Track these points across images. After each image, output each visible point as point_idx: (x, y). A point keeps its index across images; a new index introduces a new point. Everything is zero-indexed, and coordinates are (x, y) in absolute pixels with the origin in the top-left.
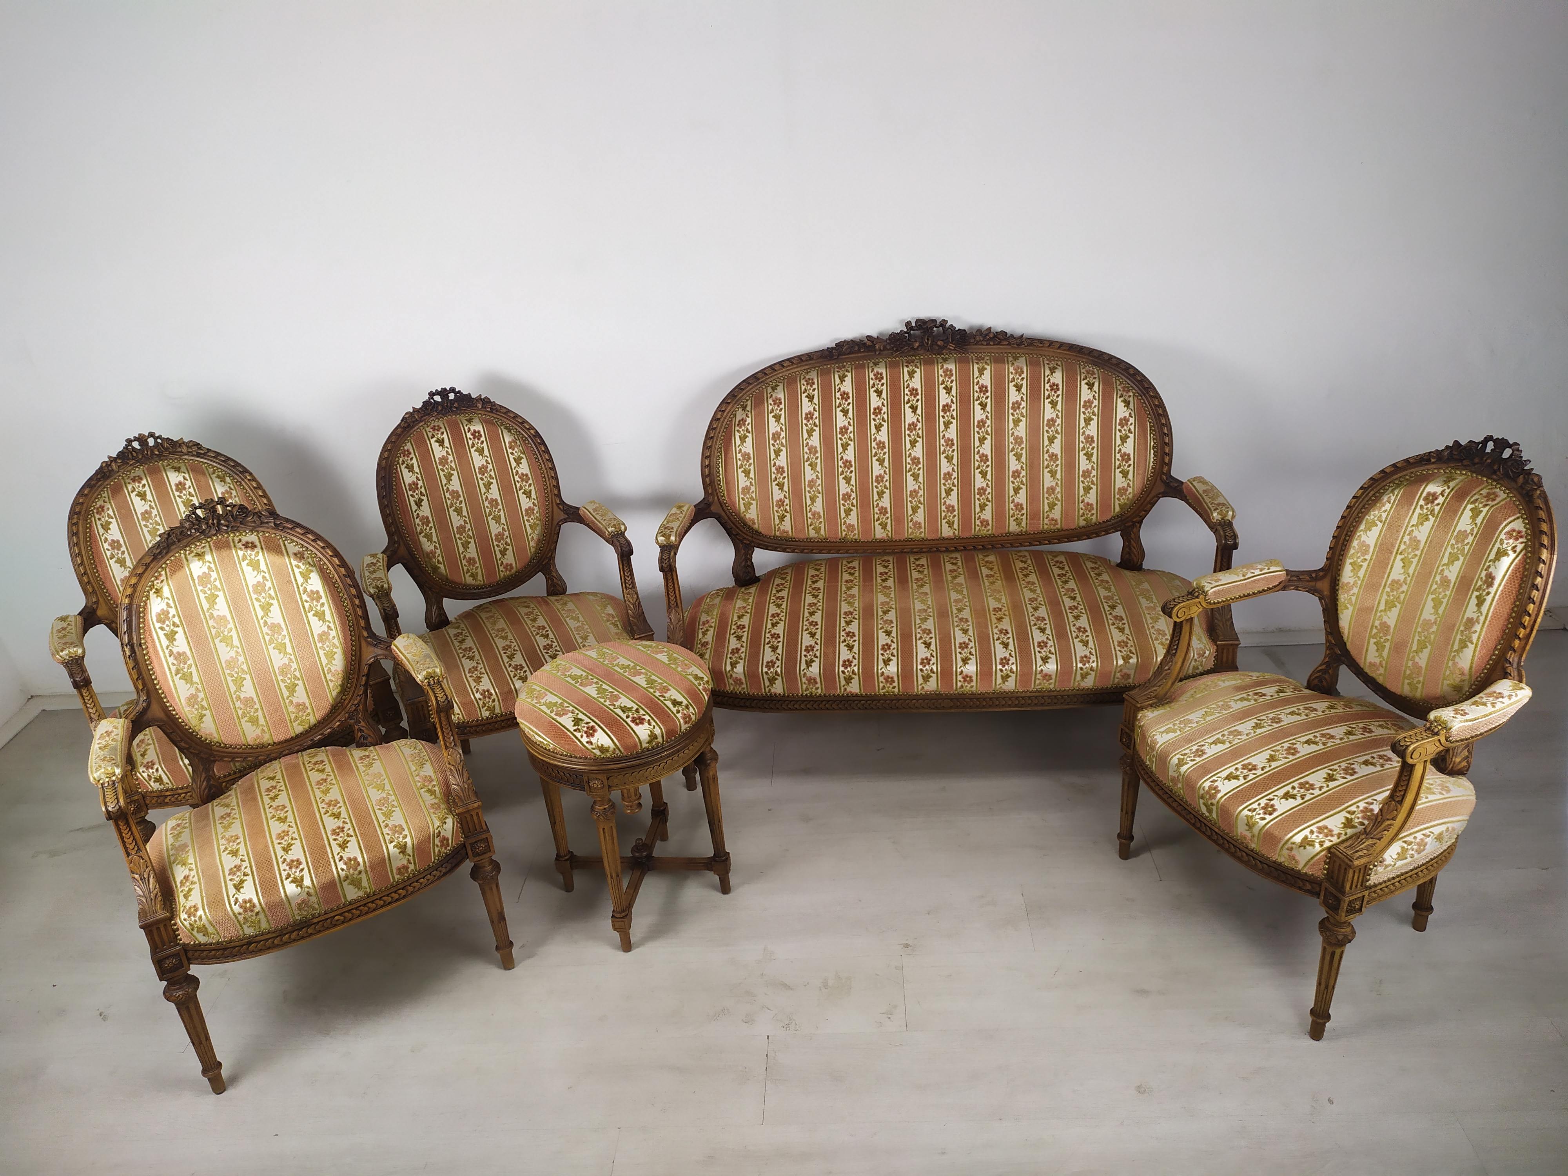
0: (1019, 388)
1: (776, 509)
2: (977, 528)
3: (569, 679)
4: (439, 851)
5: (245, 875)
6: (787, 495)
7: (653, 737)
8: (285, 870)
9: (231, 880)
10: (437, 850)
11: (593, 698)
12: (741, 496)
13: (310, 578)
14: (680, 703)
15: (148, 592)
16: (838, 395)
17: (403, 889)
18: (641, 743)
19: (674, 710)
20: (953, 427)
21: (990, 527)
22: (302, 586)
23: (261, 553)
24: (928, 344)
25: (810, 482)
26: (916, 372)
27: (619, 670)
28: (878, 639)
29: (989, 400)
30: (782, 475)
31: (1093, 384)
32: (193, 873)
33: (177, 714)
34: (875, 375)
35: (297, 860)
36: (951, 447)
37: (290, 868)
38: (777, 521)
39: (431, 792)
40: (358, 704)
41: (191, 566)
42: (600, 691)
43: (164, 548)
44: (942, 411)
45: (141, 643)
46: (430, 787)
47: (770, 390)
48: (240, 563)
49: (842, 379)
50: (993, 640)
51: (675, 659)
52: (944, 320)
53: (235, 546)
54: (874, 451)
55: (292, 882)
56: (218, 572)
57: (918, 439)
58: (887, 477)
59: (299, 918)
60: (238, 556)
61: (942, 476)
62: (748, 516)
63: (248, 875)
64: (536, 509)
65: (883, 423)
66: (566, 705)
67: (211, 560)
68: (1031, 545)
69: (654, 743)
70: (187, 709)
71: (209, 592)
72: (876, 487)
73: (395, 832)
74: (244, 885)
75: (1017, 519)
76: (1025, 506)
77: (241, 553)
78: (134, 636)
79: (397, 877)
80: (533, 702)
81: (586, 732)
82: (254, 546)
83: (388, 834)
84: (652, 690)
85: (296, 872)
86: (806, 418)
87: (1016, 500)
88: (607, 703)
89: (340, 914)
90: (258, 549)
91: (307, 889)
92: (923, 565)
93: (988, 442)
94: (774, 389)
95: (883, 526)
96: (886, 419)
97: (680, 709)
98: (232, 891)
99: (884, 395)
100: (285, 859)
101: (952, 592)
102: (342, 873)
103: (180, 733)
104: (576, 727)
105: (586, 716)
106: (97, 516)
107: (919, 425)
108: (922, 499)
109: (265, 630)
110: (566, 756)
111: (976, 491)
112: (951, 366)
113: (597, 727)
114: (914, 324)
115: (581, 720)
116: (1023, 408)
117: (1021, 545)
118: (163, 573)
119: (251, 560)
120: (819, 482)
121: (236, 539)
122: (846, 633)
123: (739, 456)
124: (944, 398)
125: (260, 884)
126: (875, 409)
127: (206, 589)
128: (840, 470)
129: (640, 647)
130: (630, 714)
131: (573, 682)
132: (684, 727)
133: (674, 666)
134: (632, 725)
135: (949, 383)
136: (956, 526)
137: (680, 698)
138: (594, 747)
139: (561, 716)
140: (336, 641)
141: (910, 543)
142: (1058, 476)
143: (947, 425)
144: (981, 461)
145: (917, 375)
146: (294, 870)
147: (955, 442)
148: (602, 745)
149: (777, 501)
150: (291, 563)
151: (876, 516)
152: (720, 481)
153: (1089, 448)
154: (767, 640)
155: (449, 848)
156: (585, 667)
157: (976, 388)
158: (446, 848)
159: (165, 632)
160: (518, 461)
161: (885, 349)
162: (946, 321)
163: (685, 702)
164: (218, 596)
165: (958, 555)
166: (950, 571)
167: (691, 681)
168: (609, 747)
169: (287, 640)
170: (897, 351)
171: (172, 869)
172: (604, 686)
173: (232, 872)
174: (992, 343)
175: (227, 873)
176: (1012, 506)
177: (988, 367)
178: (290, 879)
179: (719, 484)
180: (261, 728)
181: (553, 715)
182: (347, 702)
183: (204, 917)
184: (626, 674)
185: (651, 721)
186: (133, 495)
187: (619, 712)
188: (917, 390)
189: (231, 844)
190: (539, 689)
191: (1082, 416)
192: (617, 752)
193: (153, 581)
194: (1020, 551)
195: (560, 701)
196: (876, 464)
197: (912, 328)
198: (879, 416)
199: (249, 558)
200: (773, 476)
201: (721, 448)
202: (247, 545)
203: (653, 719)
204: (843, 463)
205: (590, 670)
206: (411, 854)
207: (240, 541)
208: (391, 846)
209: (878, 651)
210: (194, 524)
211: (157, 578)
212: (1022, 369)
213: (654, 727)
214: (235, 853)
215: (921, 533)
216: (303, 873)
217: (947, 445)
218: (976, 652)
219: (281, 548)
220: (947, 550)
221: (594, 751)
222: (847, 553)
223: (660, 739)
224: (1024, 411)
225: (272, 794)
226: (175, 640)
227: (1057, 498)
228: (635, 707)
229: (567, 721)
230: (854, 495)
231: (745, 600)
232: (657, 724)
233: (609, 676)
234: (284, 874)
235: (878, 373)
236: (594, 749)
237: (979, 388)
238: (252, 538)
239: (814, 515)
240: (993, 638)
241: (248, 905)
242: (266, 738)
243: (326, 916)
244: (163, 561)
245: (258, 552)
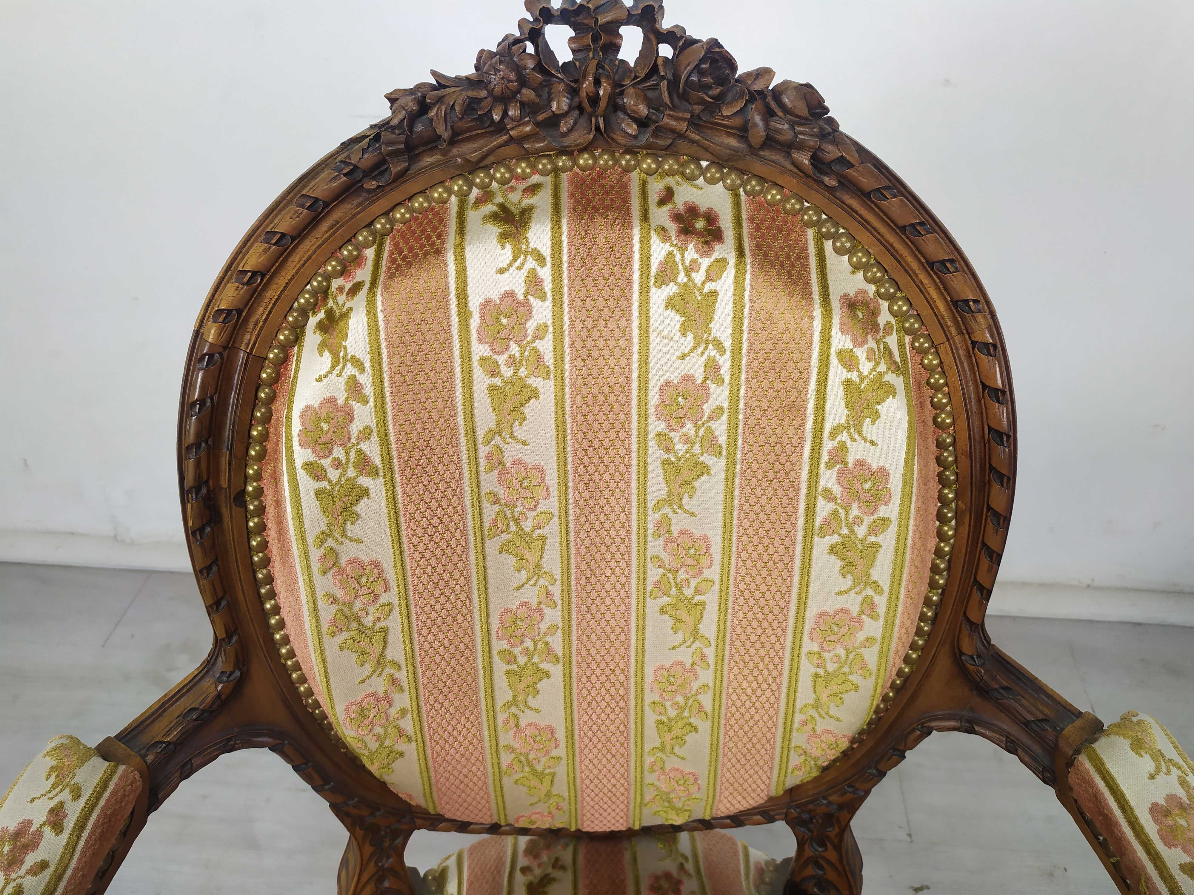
13: (876, 417)
22: (833, 435)
23: (731, 271)
41: (469, 251)
43: (395, 154)
45: (244, 491)
48: (645, 291)
53: (645, 217)
56: (558, 303)
60: (646, 258)
67: (546, 252)
71: (507, 372)
77: (657, 249)
78: (224, 461)
90: (727, 248)
109: (655, 547)
118: (370, 253)
119: (687, 288)
121: (656, 187)
127: (502, 359)
140: (871, 656)
150: (826, 339)
159: (324, 484)
164: (535, 394)
169: (711, 599)
193: (327, 278)
199: (682, 278)
202: (687, 223)
207: (668, 196)
210: (523, 81)
211: (343, 272)
226: (353, 516)
244: (383, 204)
245: (722, 263)
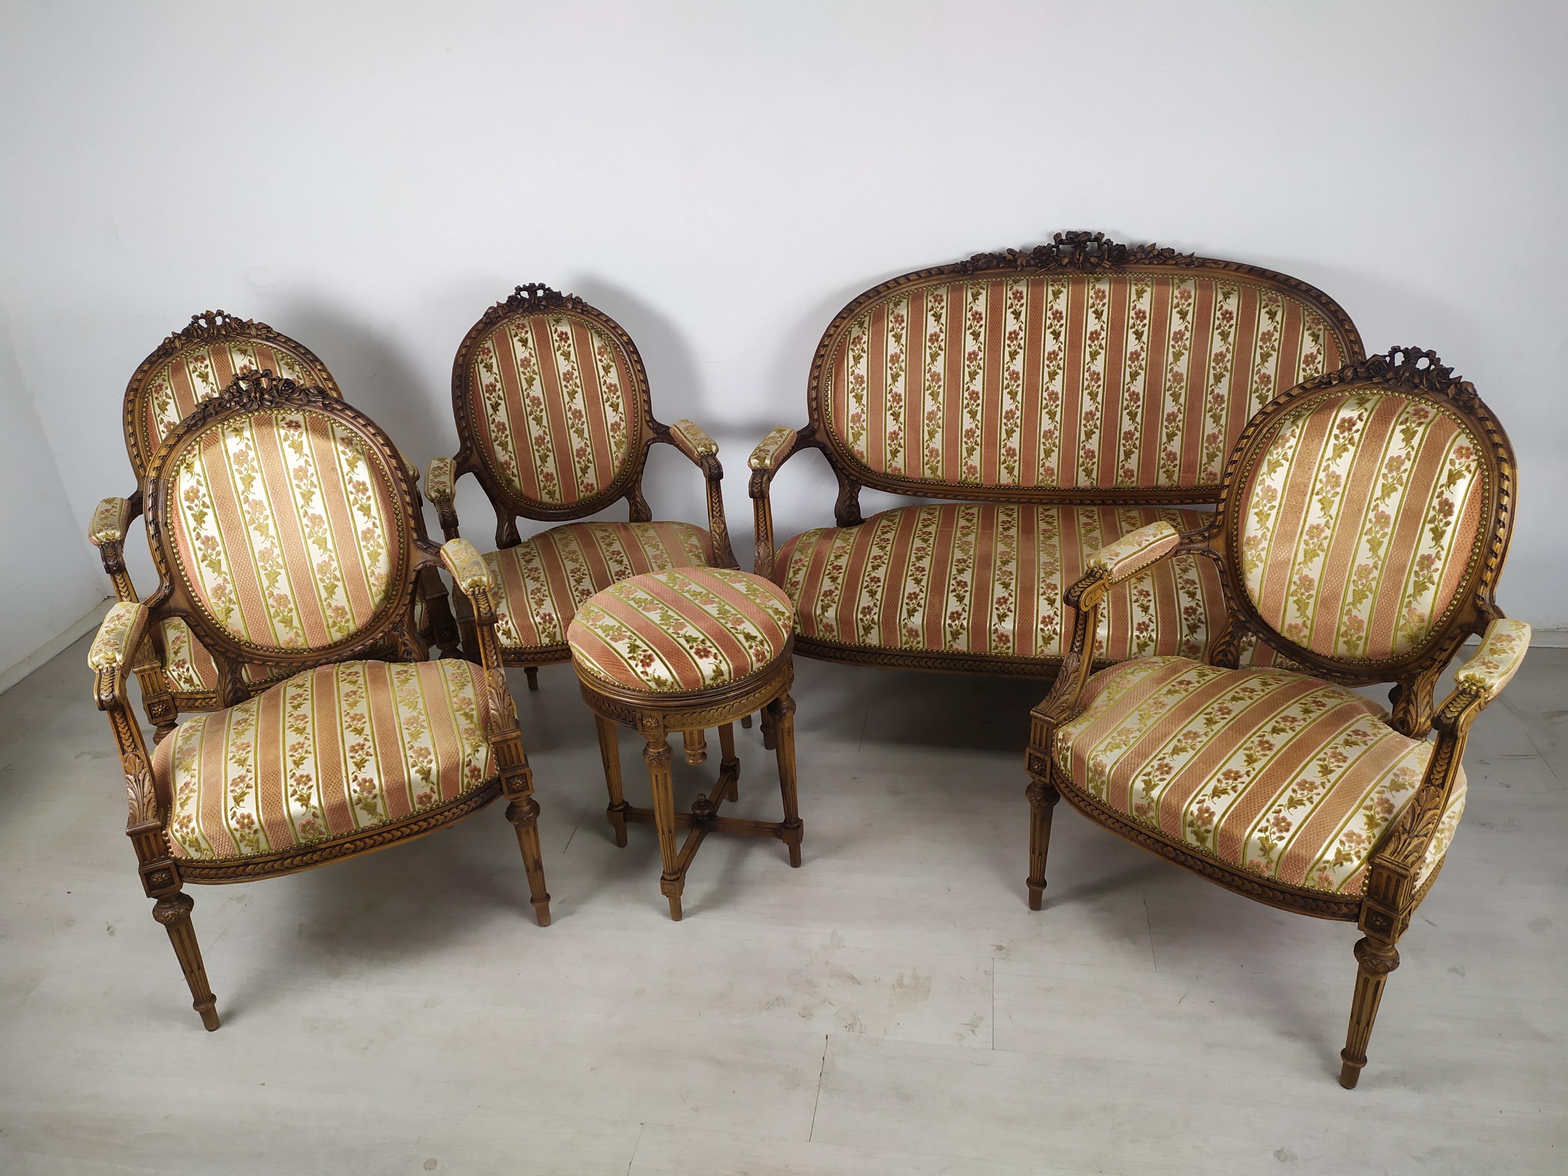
0: (1183, 315)
1: (888, 442)
2: (1120, 479)
3: (632, 603)
4: (469, 782)
5: (248, 787)
6: (902, 427)
7: (718, 673)
8: (291, 786)
9: (232, 791)
10: (466, 780)
11: (656, 624)
12: (851, 424)
13: (357, 467)
14: (754, 638)
15: (179, 466)
16: (969, 315)
17: (425, 820)
18: (704, 679)
19: (747, 645)
20: (1101, 358)
21: (1134, 479)
22: (347, 475)
23: (304, 434)
24: (1079, 260)
25: (929, 413)
26: (1062, 292)
27: (689, 597)
28: (993, 591)
29: (1146, 329)
30: (898, 403)
31: (1276, 313)
32: (195, 780)
33: (203, 606)
34: (1013, 294)
35: (307, 776)
36: (1096, 382)
37: (298, 784)
38: (889, 456)
39: (468, 716)
40: (403, 614)
41: (228, 441)
42: (665, 617)
43: (200, 420)
44: (1090, 339)
45: (166, 523)
46: (467, 711)
47: (891, 306)
48: (281, 444)
49: (975, 297)
50: (1131, 601)
51: (755, 590)
52: (1100, 233)
53: (277, 424)
54: (1006, 382)
55: (298, 799)
56: (256, 451)
57: (1058, 371)
58: (1018, 413)
59: (303, 841)
60: (279, 435)
61: (1083, 416)
62: (856, 448)
63: (251, 787)
64: (623, 424)
65: (1019, 350)
66: (624, 629)
67: (250, 437)
68: (1182, 503)
69: (719, 681)
70: (213, 601)
71: (245, 473)
72: (1006, 424)
73: (420, 755)
74: (245, 798)
75: (1168, 470)
76: (1178, 456)
77: (283, 432)
78: (160, 514)
79: (418, 806)
80: (588, 624)
81: (642, 661)
82: (297, 426)
83: (411, 757)
84: (723, 621)
85: (303, 789)
86: (930, 340)
87: (1169, 448)
88: (671, 631)
89: (351, 842)
90: (303, 429)
91: (313, 810)
92: (1052, 516)
93: (1141, 379)
94: (896, 304)
95: (1010, 470)
96: (1023, 345)
97: (753, 644)
98: (231, 803)
99: (1022, 318)
100: (294, 774)
101: (1084, 546)
102: (355, 796)
103: (205, 627)
104: (631, 655)
105: (645, 643)
106: (155, 395)
107: (1061, 355)
108: (1057, 441)
109: (305, 521)
110: (618, 686)
111: (1122, 435)
112: (1105, 287)
113: (655, 656)
114: (1064, 237)
115: (638, 647)
116: (1187, 339)
117: (1170, 503)
118: (197, 447)
119: (294, 441)
120: (940, 414)
121: (280, 417)
122: (957, 582)
123: (851, 378)
124: (1092, 324)
125: (263, 798)
126: (1010, 333)
127: (242, 469)
128: (965, 402)
129: (716, 575)
130: (695, 644)
131: (636, 606)
132: (757, 666)
133: (752, 597)
134: (696, 657)
135: (1100, 306)
136: (1094, 475)
137: (754, 632)
138: (649, 678)
139: (616, 641)
140: (381, 541)
141: (1040, 493)
142: (1223, 421)
143: (1094, 356)
144: (1131, 400)
145: (1063, 297)
146: (301, 786)
147: (1102, 376)
148: (659, 677)
149: (891, 434)
150: (337, 449)
151: (1003, 458)
152: (827, 405)
153: (1263, 389)
154: (865, 584)
155: (480, 780)
156: (652, 591)
157: (1132, 313)
158: (476, 780)
159: (194, 512)
160: (607, 369)
161: (1028, 265)
162: (1103, 235)
163: (760, 638)
164: (254, 478)
165: (1095, 509)
166: (1085, 524)
167: (770, 615)
168: (666, 681)
169: (328, 535)
170: (1041, 268)
171: (174, 774)
172: (670, 613)
173: (235, 783)
174: (1155, 262)
175: (230, 782)
176: (1163, 455)
177: (1149, 290)
178: (296, 796)
179: (827, 410)
180: (295, 630)
181: (608, 639)
182: (391, 611)
183: (197, 830)
184: (696, 602)
185: (718, 654)
186: (194, 375)
187: (682, 641)
188: (1061, 313)
189: (241, 752)
190: (597, 610)
191: (1259, 351)
192: (676, 686)
193: (185, 456)
194: (1168, 509)
195: (617, 625)
196: (1007, 397)
197: (1061, 242)
198: (1015, 342)
199: (291, 439)
200: (889, 404)
201: (831, 368)
202: (290, 425)
203: (720, 652)
204: (969, 394)
205: (657, 594)
206: (435, 782)
207: (284, 418)
208: (413, 771)
209: (992, 605)
210: (234, 397)
211: (189, 452)
212: (1189, 293)
213: (721, 661)
214: (242, 762)
215: (1053, 481)
216: (311, 790)
217: (1092, 380)
218: (1109, 613)
219: (327, 431)
220: (1082, 503)
221: (649, 683)
222: (966, 499)
223: (726, 677)
224: (1187, 343)
225: (296, 703)
226: (204, 522)
227: (1218, 449)
228: (702, 637)
229: (623, 648)
230: (978, 432)
231: (846, 540)
232: (725, 659)
233: (677, 602)
234: (290, 790)
235: (1017, 291)
236: (649, 681)
237: (1136, 314)
238: (298, 417)
239: (931, 452)
240: (1131, 599)
241: (246, 821)
242: (301, 642)
243: (335, 843)
244: (198, 433)
245: (302, 433)
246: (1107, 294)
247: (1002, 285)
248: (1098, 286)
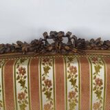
177: (103, 67)
246: (77, 69)
247: (13, 64)
248: (71, 65)
